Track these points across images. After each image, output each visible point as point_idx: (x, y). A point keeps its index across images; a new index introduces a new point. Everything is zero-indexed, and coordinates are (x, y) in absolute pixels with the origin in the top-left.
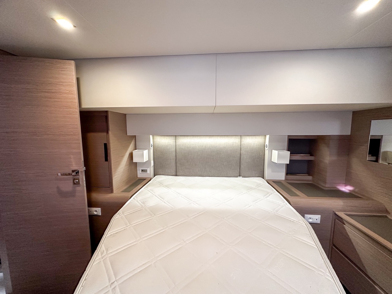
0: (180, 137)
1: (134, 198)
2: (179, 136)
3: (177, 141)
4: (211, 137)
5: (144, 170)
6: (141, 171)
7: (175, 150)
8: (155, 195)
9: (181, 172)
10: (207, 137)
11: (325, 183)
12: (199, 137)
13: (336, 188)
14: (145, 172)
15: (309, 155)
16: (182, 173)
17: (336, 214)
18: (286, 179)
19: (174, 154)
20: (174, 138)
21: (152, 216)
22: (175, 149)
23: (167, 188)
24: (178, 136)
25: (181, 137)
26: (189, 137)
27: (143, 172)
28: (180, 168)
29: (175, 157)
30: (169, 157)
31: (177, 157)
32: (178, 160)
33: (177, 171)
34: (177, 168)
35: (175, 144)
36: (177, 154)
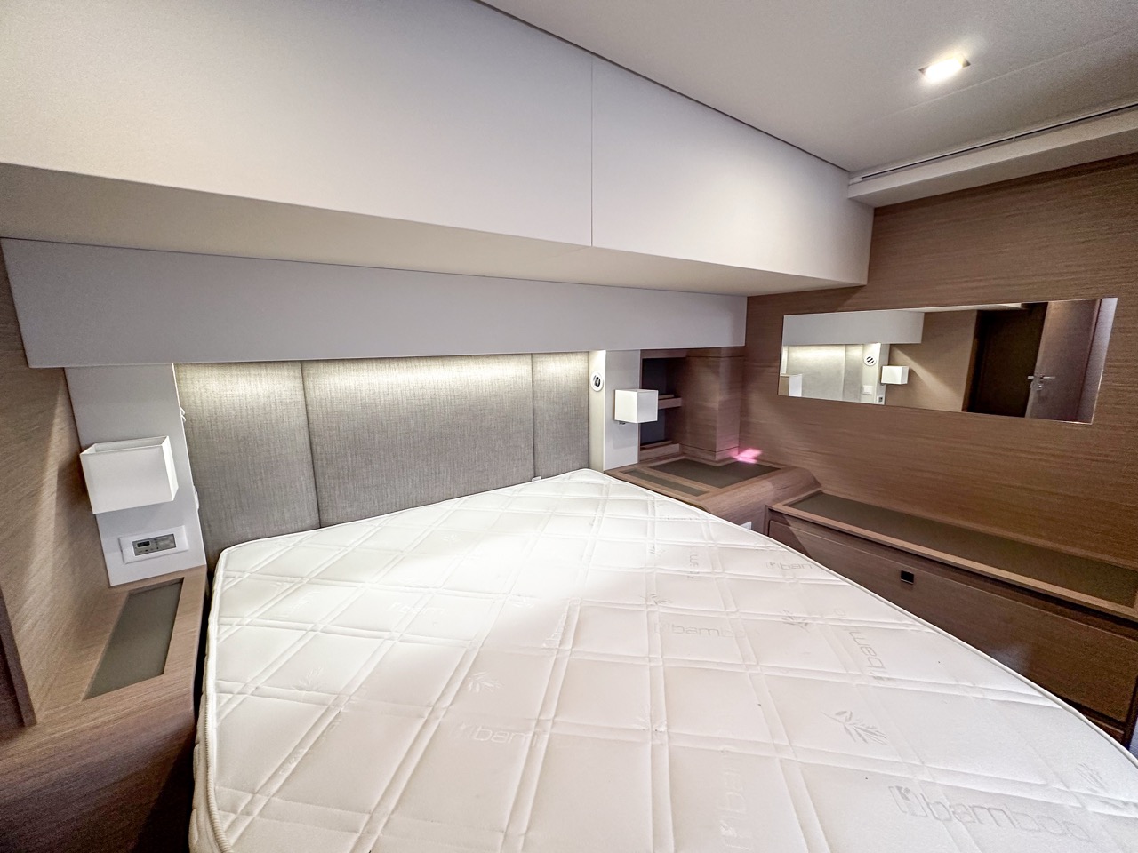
0: (322, 368)
1: (220, 691)
2: (321, 365)
3: (310, 385)
4: (446, 362)
5: (155, 539)
6: (130, 551)
7: (305, 425)
8: (321, 627)
9: (344, 508)
10: (432, 362)
11: (713, 452)
12: (404, 365)
13: (731, 458)
14: (158, 549)
15: (673, 396)
16: (348, 510)
17: (771, 510)
18: (641, 461)
19: (302, 438)
20: (296, 371)
21: (421, 716)
22: (304, 418)
23: (334, 582)
24: (315, 365)
25: (331, 368)
26: (364, 366)
27: (147, 551)
28: (337, 493)
29: (309, 451)
30: (280, 454)
31: (318, 449)
32: (324, 462)
33: (323, 505)
34: (323, 493)
35: (303, 399)
36: (316, 440)
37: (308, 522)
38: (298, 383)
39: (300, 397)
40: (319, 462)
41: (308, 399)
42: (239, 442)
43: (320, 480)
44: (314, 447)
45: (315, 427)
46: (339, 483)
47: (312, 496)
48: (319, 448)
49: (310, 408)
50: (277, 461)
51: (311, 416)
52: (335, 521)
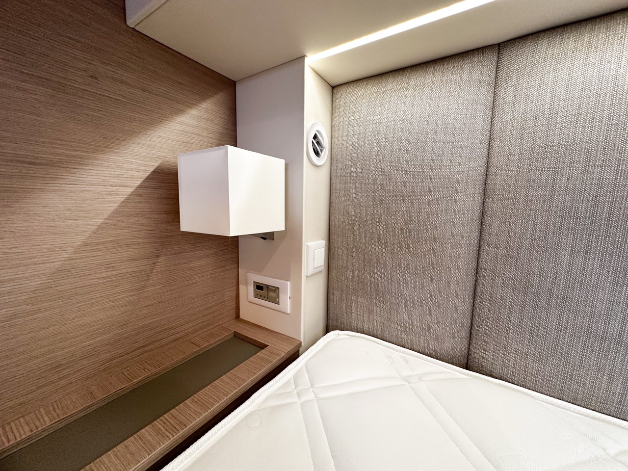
5: (267, 286)
6: (252, 289)
14: (268, 299)
27: (261, 296)
28: (514, 319)
29: (476, 226)
30: (426, 221)
31: (494, 225)
32: (502, 251)
33: (481, 329)
34: (484, 307)
35: (487, 127)
36: (494, 205)
37: (447, 346)
38: (484, 96)
39: (481, 123)
40: (492, 250)
41: (497, 126)
42: (374, 191)
43: (485, 284)
44: (488, 220)
45: (497, 181)
46: (524, 303)
47: (463, 306)
48: (496, 223)
49: (496, 144)
50: (419, 231)
51: (494, 160)
52: (497, 371)
